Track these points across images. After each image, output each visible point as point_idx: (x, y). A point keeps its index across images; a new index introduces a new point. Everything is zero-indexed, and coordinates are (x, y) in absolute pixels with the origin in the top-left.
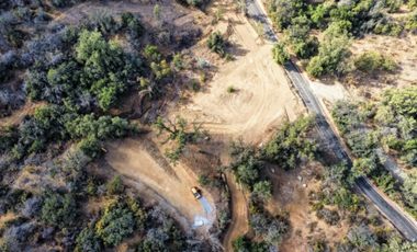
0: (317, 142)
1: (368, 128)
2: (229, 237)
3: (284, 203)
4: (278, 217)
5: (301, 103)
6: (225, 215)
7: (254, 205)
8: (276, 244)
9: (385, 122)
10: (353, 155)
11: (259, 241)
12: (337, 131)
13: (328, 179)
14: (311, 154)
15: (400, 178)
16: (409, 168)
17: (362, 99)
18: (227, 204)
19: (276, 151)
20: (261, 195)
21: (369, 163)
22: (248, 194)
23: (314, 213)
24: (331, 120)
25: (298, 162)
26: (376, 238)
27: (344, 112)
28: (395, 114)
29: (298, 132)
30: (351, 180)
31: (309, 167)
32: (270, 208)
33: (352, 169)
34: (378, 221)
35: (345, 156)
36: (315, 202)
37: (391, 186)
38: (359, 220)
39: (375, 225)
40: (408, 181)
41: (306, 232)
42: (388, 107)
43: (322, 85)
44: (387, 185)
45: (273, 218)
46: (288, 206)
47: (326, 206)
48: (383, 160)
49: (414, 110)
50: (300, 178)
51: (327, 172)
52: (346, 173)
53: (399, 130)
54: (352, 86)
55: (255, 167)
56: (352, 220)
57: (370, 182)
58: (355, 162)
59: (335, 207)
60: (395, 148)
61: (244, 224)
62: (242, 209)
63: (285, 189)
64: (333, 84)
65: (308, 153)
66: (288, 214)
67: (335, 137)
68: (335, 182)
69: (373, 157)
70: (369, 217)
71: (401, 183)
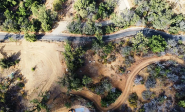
0: (79, 46)
1: (85, 23)
2: (99, 107)
3: (97, 74)
4: (101, 80)
5: (58, 42)
6: (88, 103)
7: (91, 88)
8: (112, 87)
9: (86, 15)
10: (93, 35)
11: (107, 94)
12: (79, 35)
13: (96, 51)
14: (83, 51)
15: (111, 23)
16: (109, 18)
17: (72, 18)
18: (84, 100)
19: (73, 65)
20: (89, 83)
21: (99, 31)
22: (85, 88)
23: (107, 64)
24: (73, 35)
25: (83, 58)
26: (128, 46)
27: (73, 28)
28: (85, 9)
29: (70, 51)
30: (102, 42)
31: (88, 55)
32: (96, 82)
33: (98, 39)
34: (123, 41)
35: (91, 38)
36: (103, 61)
37: (112, 29)
38: (119, 48)
39: (124, 44)
40: (114, 22)
41: (113, 72)
42: (81, 10)
43: (56, 29)
44: (111, 30)
45: (101, 83)
46: (99, 73)
47: (107, 58)
48: (101, 25)
49: (88, 2)
50: (90, 62)
51: (94, 49)
52: (98, 42)
53: (92, 12)
54: (64, 18)
55: (75, 78)
56: (118, 51)
57: (107, 35)
58: (96, 36)
59: (109, 55)
60: (99, 18)
61: (97, 97)
62: (90, 94)
63: (92, 71)
64: (58, 24)
65: (82, 53)
66: (102, 75)
67: (81, 37)
68: (99, 49)
69: (97, 28)
70: (119, 44)
71: (113, 24)
